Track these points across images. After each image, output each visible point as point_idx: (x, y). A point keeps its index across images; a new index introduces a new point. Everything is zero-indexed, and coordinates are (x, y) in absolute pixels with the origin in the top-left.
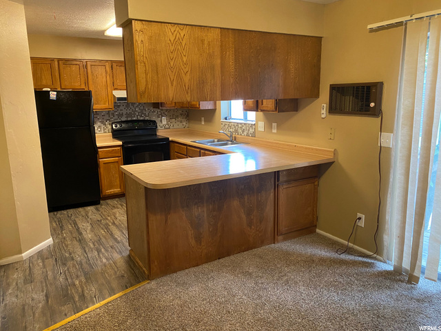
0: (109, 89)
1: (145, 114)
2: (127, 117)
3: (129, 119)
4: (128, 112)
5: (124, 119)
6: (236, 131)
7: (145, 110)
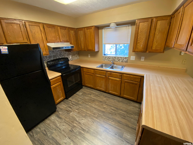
0: (45, 42)
1: (62, 55)
2: (54, 58)
3: (55, 58)
4: (54, 54)
5: (52, 59)
6: (114, 60)
7: (62, 53)
